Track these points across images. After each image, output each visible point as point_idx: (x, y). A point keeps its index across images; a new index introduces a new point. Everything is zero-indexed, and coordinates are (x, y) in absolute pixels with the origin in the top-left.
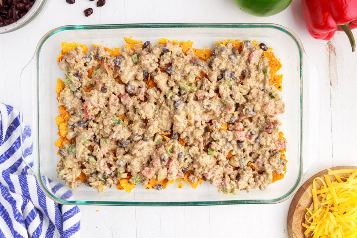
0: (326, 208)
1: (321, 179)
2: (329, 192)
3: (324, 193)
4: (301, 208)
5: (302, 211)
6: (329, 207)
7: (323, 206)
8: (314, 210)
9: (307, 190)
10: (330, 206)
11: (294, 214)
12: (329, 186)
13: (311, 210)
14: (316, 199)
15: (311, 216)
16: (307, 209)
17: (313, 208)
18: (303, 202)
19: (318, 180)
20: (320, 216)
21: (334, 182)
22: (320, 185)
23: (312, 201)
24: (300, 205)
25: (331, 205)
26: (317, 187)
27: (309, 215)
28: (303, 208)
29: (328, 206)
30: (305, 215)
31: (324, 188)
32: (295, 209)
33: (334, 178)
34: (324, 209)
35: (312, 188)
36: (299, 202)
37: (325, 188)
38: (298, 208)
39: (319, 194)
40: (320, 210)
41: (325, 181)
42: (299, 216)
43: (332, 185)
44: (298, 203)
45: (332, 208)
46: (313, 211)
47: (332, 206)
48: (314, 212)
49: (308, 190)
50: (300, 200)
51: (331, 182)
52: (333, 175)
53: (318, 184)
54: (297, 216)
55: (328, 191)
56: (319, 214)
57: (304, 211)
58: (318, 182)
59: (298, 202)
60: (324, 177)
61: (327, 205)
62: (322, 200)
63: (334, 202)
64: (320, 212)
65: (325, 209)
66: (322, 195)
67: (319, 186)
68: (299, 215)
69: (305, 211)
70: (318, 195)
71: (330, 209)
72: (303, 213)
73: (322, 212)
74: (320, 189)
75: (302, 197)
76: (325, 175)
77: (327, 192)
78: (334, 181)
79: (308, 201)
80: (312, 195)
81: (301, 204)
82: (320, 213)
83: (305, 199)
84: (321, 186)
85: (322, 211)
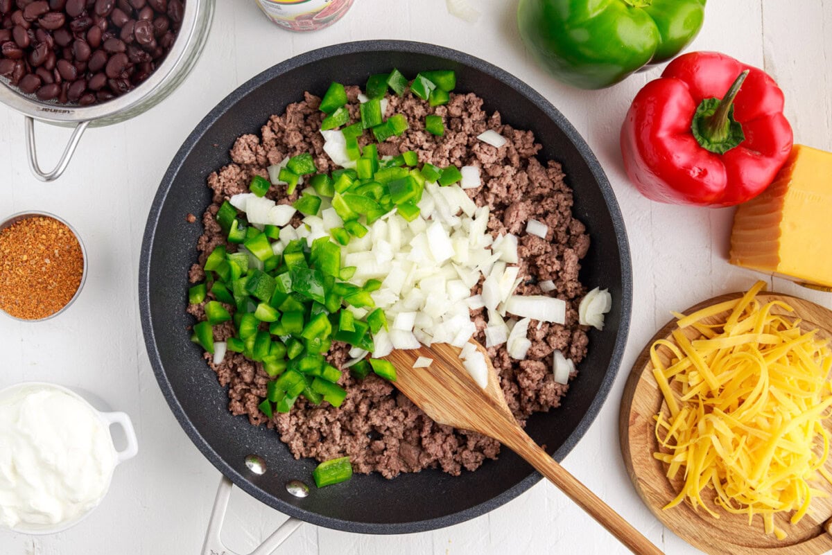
0: (698, 405)
1: (667, 343)
2: (692, 367)
3: (683, 372)
4: (640, 421)
5: (646, 425)
6: (703, 400)
7: (689, 402)
8: (670, 415)
9: (642, 376)
10: (705, 399)
11: (631, 438)
12: (687, 353)
13: (665, 418)
14: (669, 391)
15: (667, 431)
16: (655, 417)
17: (668, 413)
18: (642, 403)
19: (660, 347)
20: (690, 427)
21: (696, 341)
22: (668, 357)
23: (662, 397)
24: (637, 415)
25: (706, 393)
26: (663, 364)
27: (664, 431)
28: (645, 420)
29: (700, 397)
30: (654, 432)
31: (679, 361)
32: (628, 427)
33: (695, 331)
34: (693, 407)
35: (654, 368)
36: (632, 408)
37: (681, 361)
38: (634, 423)
39: (673, 377)
40: (685, 412)
41: (677, 344)
42: (641, 439)
43: (693, 350)
44: (631, 410)
45: (709, 402)
46: (670, 420)
47: (710, 395)
48: (674, 421)
49: (645, 375)
50: (633, 402)
51: (691, 341)
52: (691, 326)
53: (663, 356)
54: (637, 439)
55: (690, 364)
56: (684, 422)
57: (651, 426)
58: (662, 352)
59: (630, 408)
60: (673, 336)
61: (697, 396)
62: (682, 389)
63: (709, 388)
64: (686, 416)
65: (695, 406)
66: (679, 378)
67: (668, 360)
68: (642, 436)
69: (652, 423)
70: (670, 380)
71: (705, 403)
72: (648, 429)
73: (691, 415)
74: (670, 365)
75: (635, 396)
76: (674, 332)
77: (688, 368)
78: (698, 339)
79: (652, 401)
80: (658, 383)
81: (639, 411)
82: (686, 420)
83: (646, 397)
84: (671, 359)
85: (689, 413)
